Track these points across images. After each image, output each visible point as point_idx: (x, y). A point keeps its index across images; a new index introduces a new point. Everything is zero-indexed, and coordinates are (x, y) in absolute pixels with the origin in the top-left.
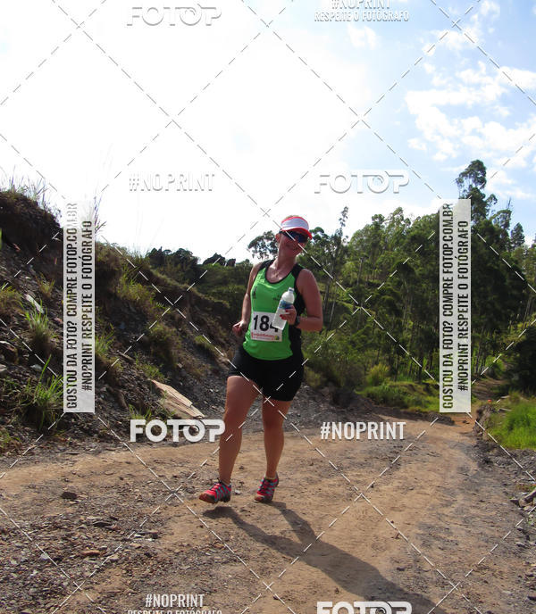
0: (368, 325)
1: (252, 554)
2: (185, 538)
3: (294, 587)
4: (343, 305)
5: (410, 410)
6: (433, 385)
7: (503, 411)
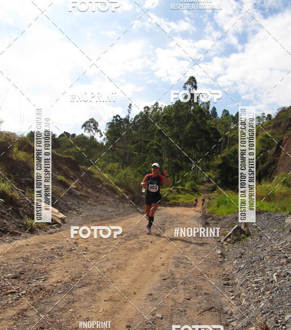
0: (146, 162)
1: (93, 282)
2: (59, 278)
3: (114, 294)
4: (133, 153)
5: (170, 202)
6: (180, 189)
7: (215, 198)
